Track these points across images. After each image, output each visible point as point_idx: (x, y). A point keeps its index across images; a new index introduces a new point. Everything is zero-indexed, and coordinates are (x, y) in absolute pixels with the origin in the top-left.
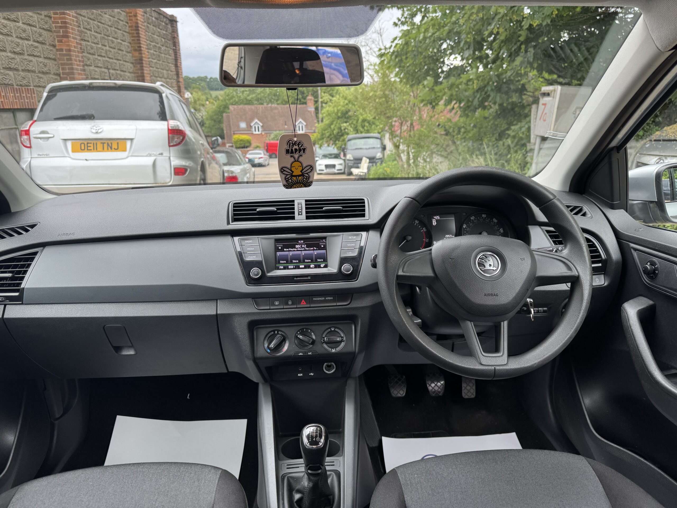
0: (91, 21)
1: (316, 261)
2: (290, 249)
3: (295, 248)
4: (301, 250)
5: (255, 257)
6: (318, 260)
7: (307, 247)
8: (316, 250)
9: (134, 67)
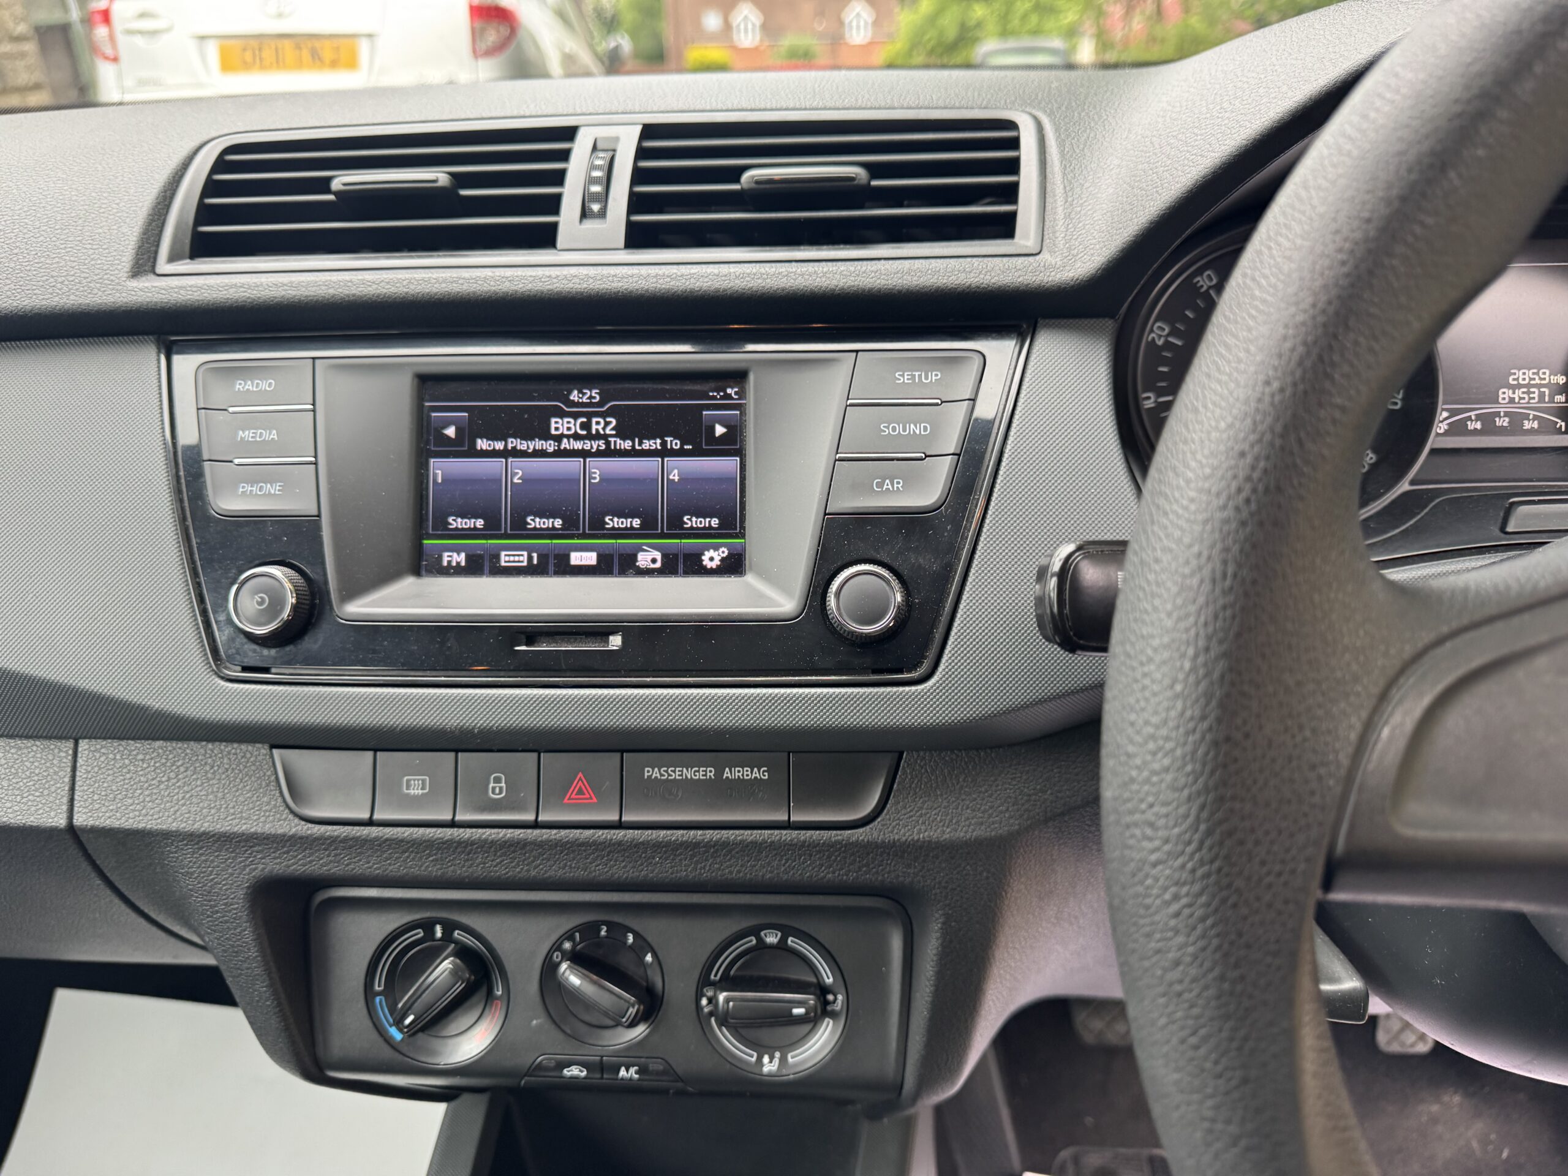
1: (676, 528)
2: (512, 443)
3: (546, 436)
4: (584, 454)
5: (274, 489)
6: (691, 522)
7: (622, 432)
8: (681, 453)
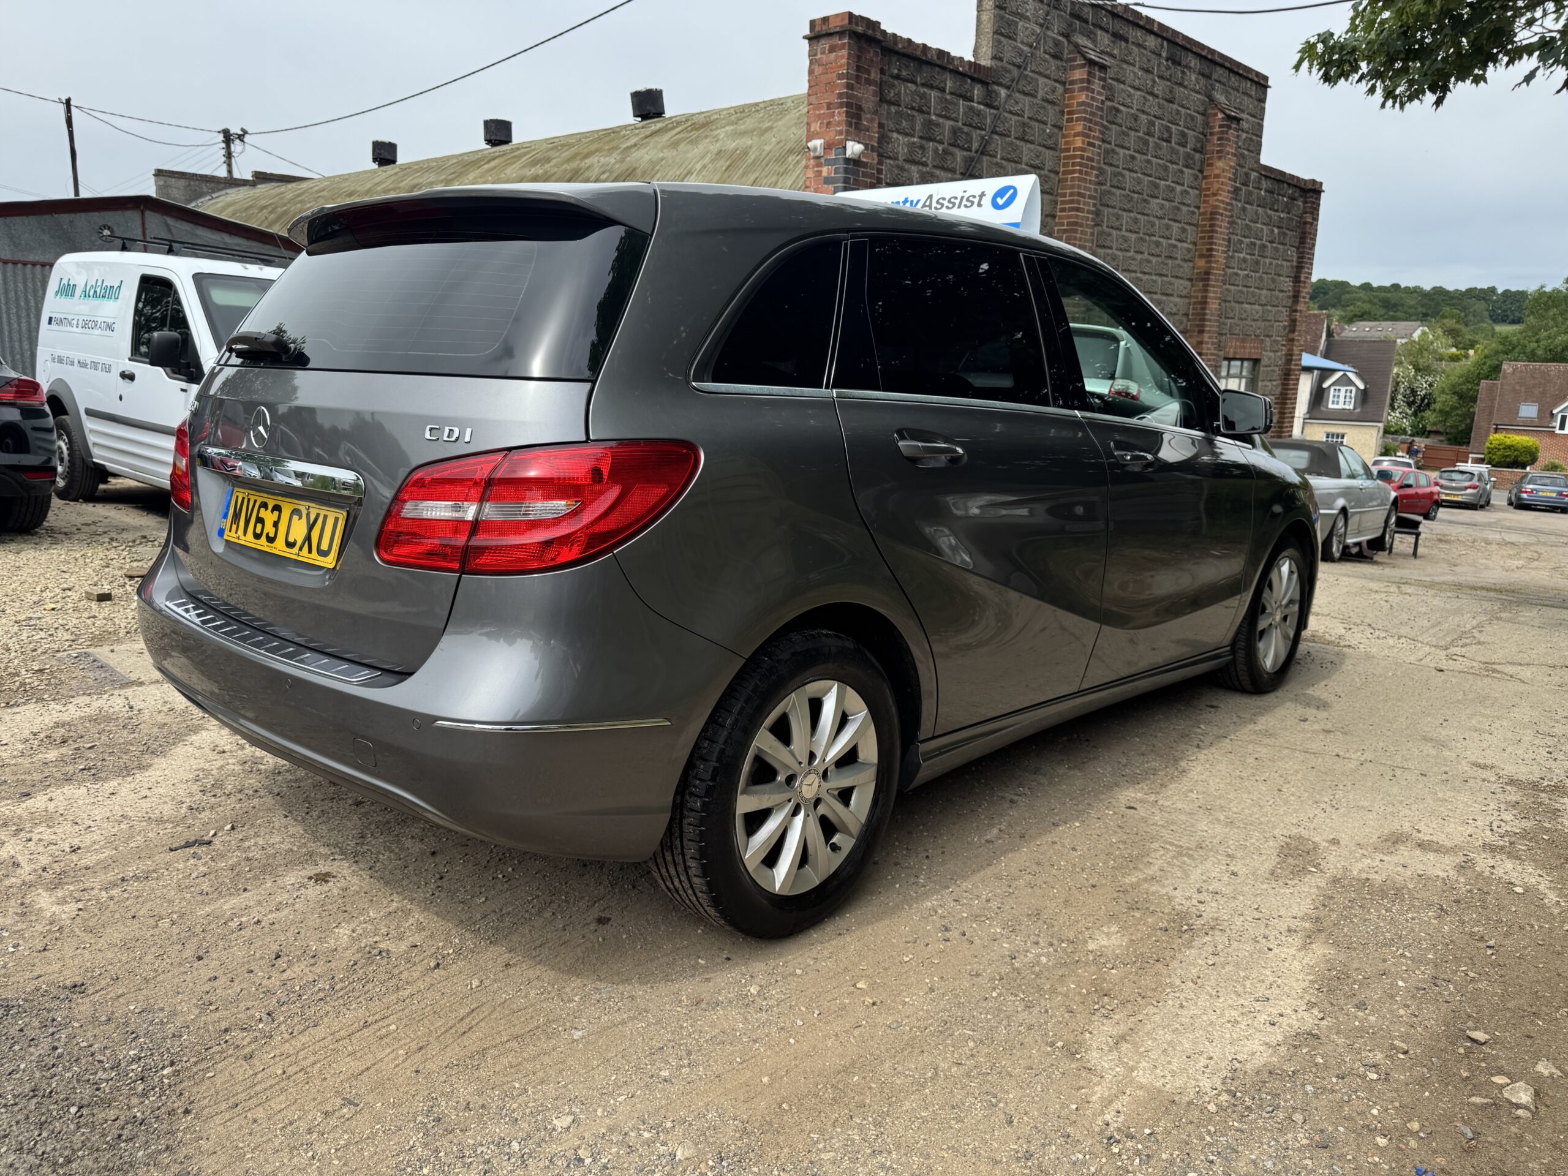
0: (1125, 214)
9: (1192, 286)
